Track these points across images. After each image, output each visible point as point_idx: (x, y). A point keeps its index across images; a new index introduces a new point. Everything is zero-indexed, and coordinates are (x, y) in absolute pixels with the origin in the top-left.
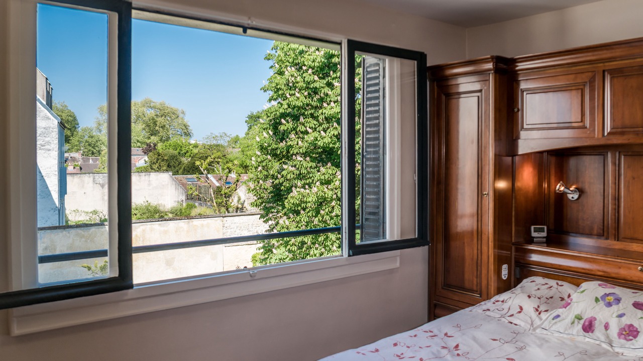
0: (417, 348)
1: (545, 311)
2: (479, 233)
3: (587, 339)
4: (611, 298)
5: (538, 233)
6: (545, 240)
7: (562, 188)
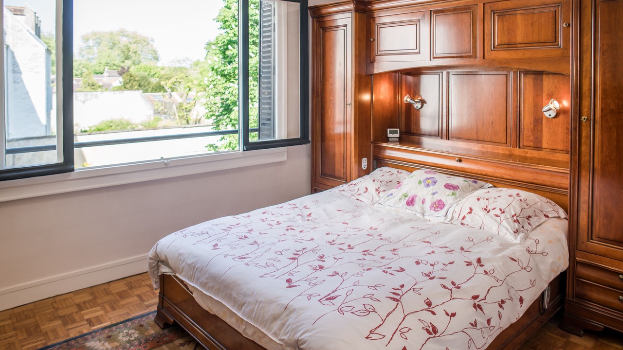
0: (279, 215)
1: (383, 191)
2: (345, 135)
3: (408, 211)
4: (430, 181)
5: (393, 134)
6: (398, 139)
7: (409, 100)
